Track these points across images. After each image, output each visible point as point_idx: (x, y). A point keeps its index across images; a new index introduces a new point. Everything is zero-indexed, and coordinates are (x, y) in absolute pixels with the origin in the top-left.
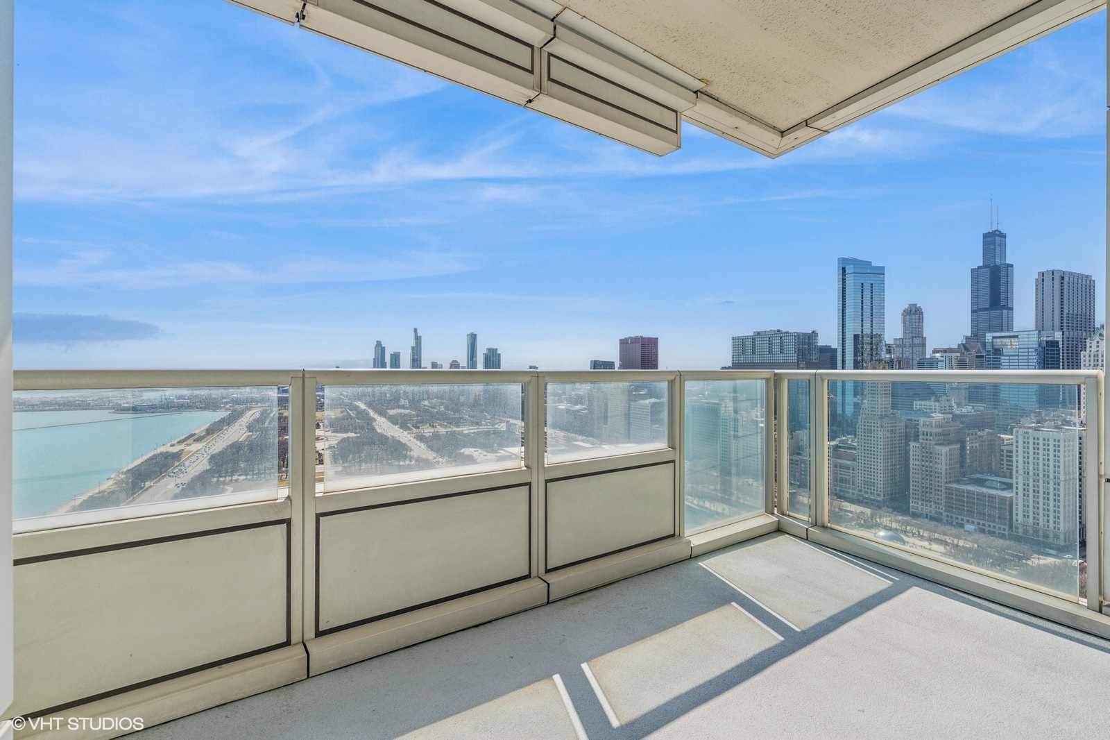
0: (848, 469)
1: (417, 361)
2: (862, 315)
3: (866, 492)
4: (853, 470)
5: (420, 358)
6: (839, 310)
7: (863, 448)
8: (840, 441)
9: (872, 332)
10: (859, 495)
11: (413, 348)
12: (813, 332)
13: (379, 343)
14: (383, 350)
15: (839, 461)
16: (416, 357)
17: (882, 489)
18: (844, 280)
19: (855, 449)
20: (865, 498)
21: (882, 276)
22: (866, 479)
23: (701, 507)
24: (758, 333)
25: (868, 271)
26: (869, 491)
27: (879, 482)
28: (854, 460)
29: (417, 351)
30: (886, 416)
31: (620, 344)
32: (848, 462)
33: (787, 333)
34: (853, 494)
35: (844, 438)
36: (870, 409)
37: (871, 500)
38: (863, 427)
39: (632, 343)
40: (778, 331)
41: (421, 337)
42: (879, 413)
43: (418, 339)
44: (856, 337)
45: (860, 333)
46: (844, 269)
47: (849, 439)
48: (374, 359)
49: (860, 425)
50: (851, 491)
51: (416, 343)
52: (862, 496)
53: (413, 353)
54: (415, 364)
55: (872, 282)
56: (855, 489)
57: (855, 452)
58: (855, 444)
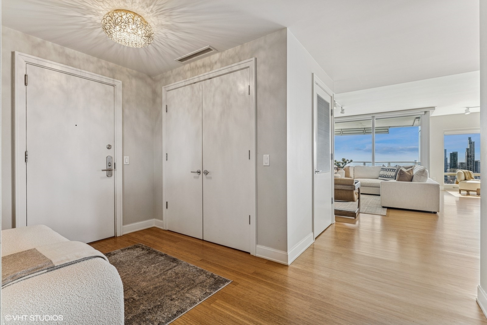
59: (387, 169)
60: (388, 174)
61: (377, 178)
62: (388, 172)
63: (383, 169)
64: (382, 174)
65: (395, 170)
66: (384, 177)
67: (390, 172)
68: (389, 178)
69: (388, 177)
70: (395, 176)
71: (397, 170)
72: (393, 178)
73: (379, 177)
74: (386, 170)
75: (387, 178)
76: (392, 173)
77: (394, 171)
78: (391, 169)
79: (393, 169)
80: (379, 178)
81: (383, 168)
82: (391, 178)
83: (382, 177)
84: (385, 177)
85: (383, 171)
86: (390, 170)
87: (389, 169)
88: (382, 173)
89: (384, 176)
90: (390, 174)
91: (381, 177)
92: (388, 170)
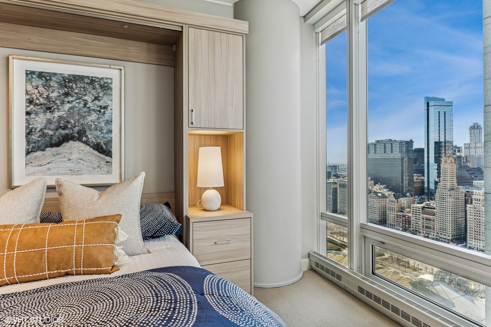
0: (431, 220)
2: (439, 130)
3: (441, 234)
4: (434, 221)
6: (425, 127)
7: (439, 208)
8: (426, 204)
9: (445, 140)
10: (437, 236)
12: (411, 140)
15: (425, 216)
17: (451, 233)
18: (428, 110)
19: (434, 209)
20: (440, 238)
21: (451, 107)
22: (441, 227)
23: (342, 241)
24: (378, 141)
25: (443, 104)
26: (443, 233)
27: (449, 228)
28: (434, 215)
30: (453, 189)
32: (431, 217)
33: (395, 141)
34: (434, 235)
35: (428, 202)
36: (443, 185)
37: (444, 239)
38: (439, 196)
40: (390, 140)
42: (449, 188)
44: (436, 143)
45: (438, 141)
46: (428, 103)
47: (432, 203)
49: (437, 195)
50: (432, 233)
52: (439, 236)
55: (445, 111)
56: (434, 232)
57: (434, 210)
58: (435, 206)
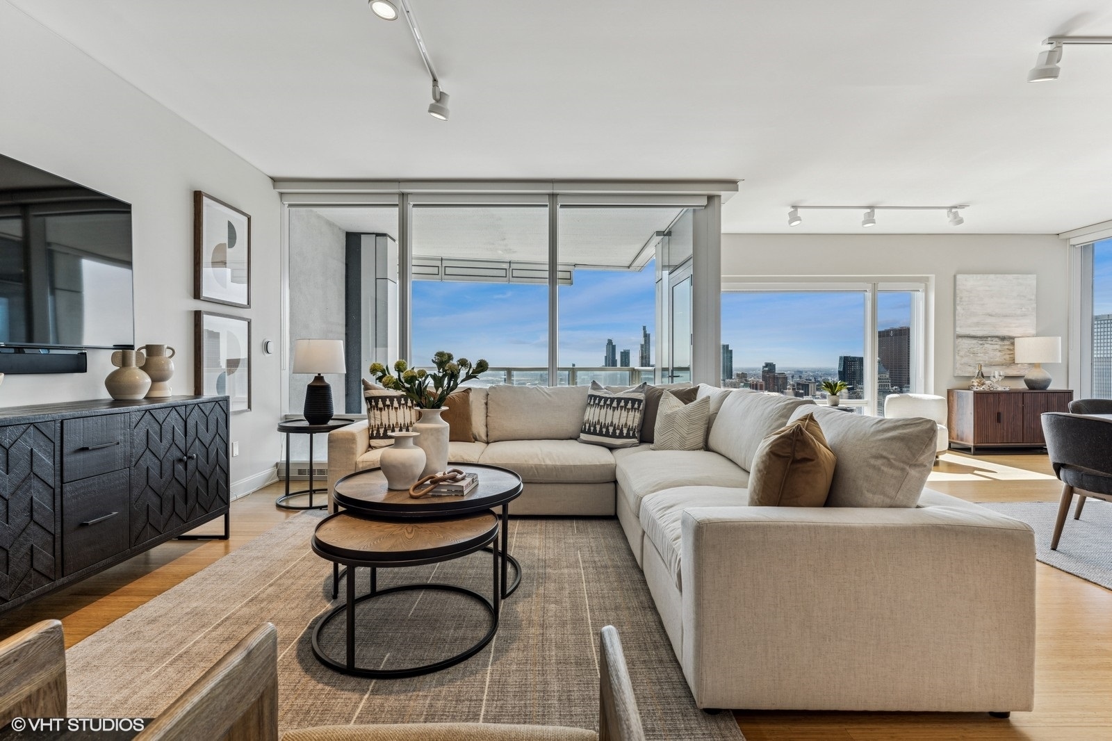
1: (646, 358)
5: (649, 355)
11: (642, 346)
13: (610, 342)
14: (614, 348)
16: (644, 354)
29: (646, 348)
31: (879, 336)
39: (895, 335)
41: (649, 335)
43: (647, 336)
48: (606, 357)
51: (645, 341)
53: (642, 350)
54: (644, 361)
59: (612, 400)
60: (616, 421)
61: (574, 435)
62: (617, 413)
63: (595, 400)
64: (596, 419)
65: (640, 401)
66: (601, 434)
67: (624, 413)
68: (621, 436)
69: (618, 432)
70: (639, 428)
71: (644, 402)
72: (634, 437)
73: (584, 431)
74: (608, 402)
75: (614, 436)
76: (631, 414)
77: (636, 406)
78: (627, 400)
79: (634, 401)
80: (583, 436)
81: (595, 397)
82: (628, 436)
83: (594, 433)
84: (607, 435)
85: (597, 410)
86: (622, 404)
87: (619, 400)
88: (593, 414)
89: (604, 430)
90: (623, 421)
91: (589, 432)
92: (615, 404)
